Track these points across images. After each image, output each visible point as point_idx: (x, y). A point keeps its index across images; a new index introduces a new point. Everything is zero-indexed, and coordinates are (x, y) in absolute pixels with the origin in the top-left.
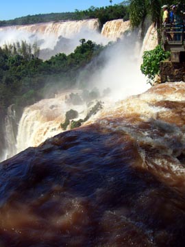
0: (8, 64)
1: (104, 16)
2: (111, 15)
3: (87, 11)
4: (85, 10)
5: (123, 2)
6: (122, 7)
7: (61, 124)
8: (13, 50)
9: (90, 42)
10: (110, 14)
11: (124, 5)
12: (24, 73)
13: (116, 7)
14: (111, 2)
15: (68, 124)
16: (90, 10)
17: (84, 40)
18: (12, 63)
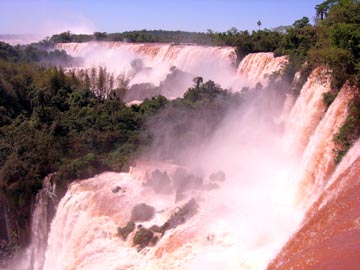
0: (70, 101)
1: (245, 45)
2: (257, 44)
3: (224, 34)
4: (222, 32)
5: (281, 28)
6: (277, 34)
7: (119, 229)
8: (84, 78)
9: (211, 84)
10: (254, 43)
11: (279, 31)
12: (89, 120)
13: (266, 33)
14: (259, 23)
15: (131, 230)
16: (230, 34)
17: (200, 79)
18: (76, 101)
